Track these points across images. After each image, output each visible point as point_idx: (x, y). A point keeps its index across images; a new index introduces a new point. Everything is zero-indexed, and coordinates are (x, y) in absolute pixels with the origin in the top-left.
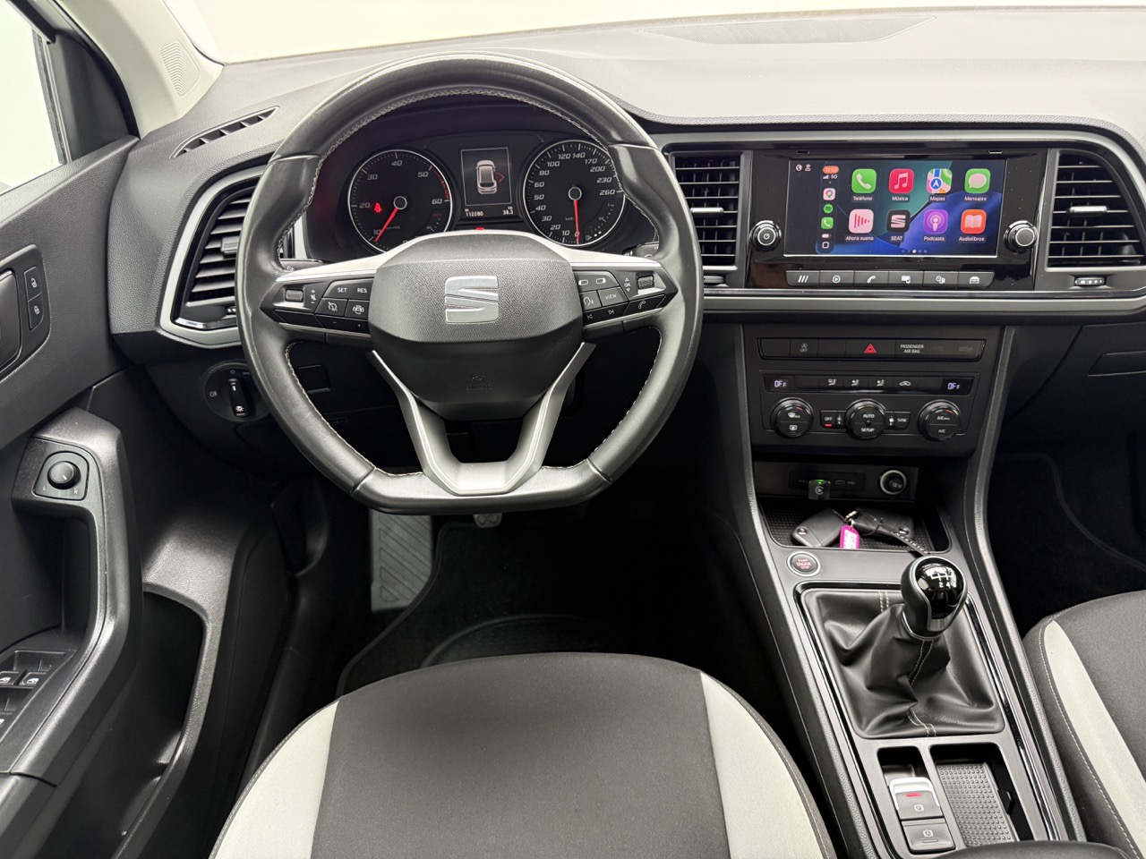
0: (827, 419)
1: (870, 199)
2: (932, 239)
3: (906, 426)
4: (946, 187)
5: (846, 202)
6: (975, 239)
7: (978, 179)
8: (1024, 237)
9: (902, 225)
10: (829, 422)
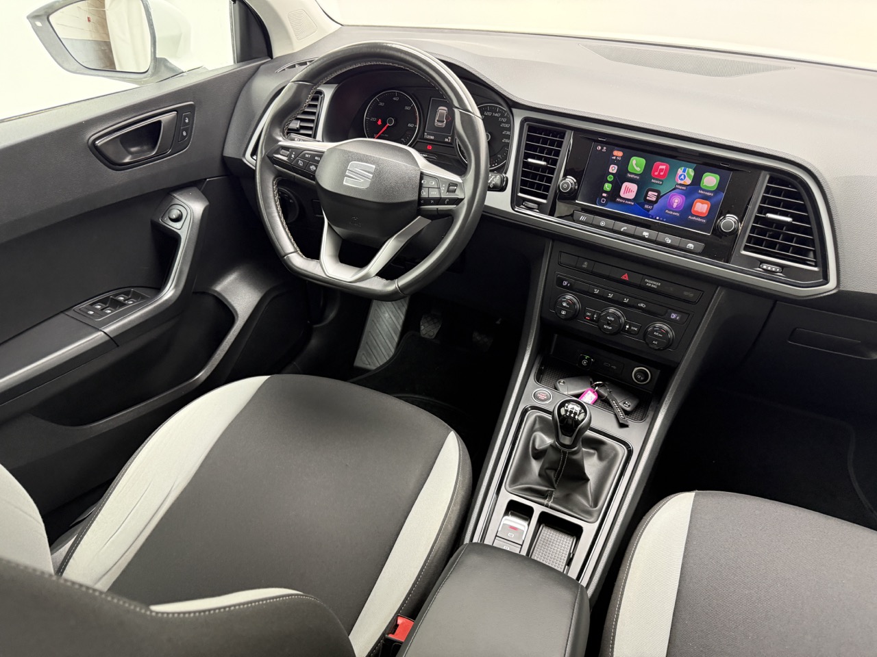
0: (588, 314)
1: (638, 178)
2: (671, 213)
3: (636, 333)
4: (688, 181)
5: (622, 177)
6: (699, 220)
7: (711, 180)
8: (728, 225)
9: (654, 199)
10: (588, 316)
